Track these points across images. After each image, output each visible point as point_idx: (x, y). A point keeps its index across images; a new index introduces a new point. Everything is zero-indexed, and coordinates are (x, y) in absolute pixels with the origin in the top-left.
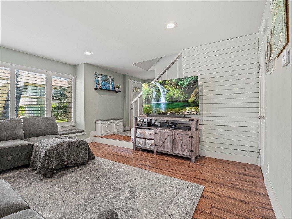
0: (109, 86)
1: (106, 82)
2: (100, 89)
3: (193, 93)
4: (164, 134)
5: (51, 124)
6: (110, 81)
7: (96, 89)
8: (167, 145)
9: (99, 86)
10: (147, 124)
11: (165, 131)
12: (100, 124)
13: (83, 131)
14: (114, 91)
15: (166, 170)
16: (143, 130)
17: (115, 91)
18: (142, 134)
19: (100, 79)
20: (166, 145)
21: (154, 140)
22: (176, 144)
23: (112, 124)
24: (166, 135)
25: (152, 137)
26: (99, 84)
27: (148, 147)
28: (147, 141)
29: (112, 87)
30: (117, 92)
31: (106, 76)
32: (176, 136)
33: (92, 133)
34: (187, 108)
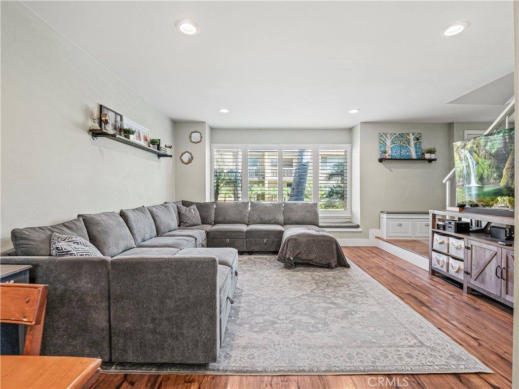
0: (409, 151)
1: (401, 146)
2: (389, 159)
3: (507, 166)
4: (485, 252)
5: (311, 212)
6: (412, 143)
7: (381, 160)
8: (491, 279)
9: (387, 156)
10: (453, 227)
11: (485, 246)
12: (385, 219)
13: (358, 227)
14: (421, 159)
15: (446, 317)
16: (445, 238)
17: (425, 159)
18: (442, 245)
19: (388, 142)
20: (487, 278)
21: (462, 261)
22: (509, 279)
23: (411, 220)
24: (488, 255)
25: (461, 256)
26: (385, 152)
27: (452, 273)
28: (451, 260)
29: (416, 152)
30: (430, 161)
31: (402, 135)
32: (509, 261)
33: (373, 232)
34: (499, 198)
